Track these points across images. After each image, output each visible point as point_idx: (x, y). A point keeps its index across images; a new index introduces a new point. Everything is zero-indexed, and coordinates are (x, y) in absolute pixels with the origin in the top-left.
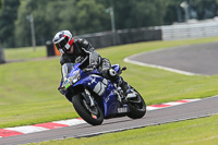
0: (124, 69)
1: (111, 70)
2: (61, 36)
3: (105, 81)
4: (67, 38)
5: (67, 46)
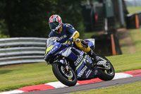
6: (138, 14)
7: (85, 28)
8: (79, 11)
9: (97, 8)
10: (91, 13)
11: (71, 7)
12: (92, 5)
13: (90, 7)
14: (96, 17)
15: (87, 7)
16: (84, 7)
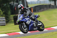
0: (39, 16)
1: (33, 17)
2: (20, 6)
3: (31, 20)
4: (22, 6)
5: (22, 9)
6: (33, 7)
7: (11, 13)
8: (9, 6)
9: (16, 5)
10: (13, 7)
11: (5, 5)
12: (14, 4)
13: (13, 5)
14: (15, 9)
15: (12, 5)
16: (11, 4)
